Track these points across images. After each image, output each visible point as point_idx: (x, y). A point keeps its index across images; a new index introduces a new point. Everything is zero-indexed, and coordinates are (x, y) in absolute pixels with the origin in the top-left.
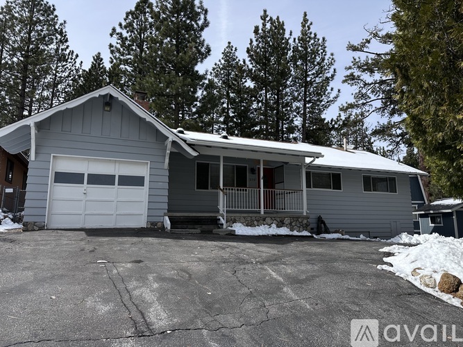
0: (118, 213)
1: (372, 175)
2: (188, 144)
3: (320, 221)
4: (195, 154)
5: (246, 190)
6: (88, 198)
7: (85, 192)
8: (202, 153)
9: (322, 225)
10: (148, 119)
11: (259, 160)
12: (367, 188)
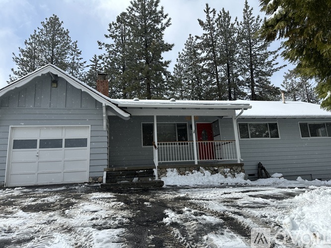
0: (65, 171)
1: (309, 122)
2: (119, 107)
3: (260, 167)
4: (126, 115)
5: (187, 143)
6: (40, 160)
7: (38, 155)
8: (133, 114)
9: (263, 171)
10: (84, 89)
11: (191, 117)
12: (305, 134)
